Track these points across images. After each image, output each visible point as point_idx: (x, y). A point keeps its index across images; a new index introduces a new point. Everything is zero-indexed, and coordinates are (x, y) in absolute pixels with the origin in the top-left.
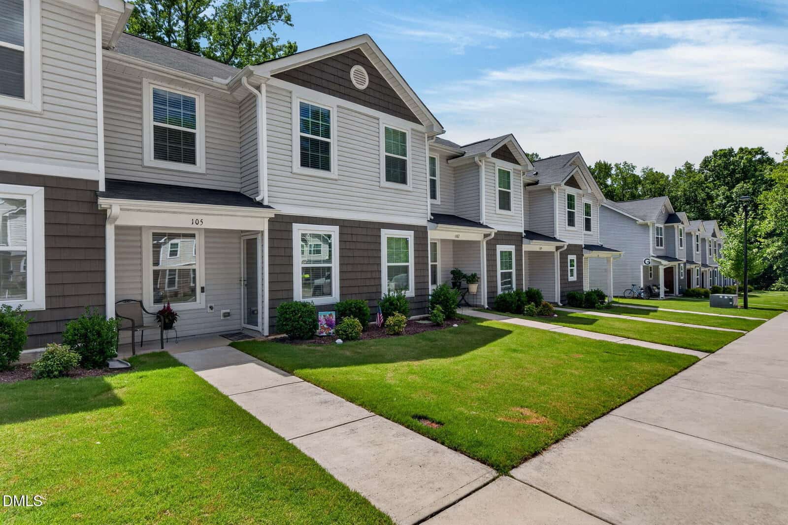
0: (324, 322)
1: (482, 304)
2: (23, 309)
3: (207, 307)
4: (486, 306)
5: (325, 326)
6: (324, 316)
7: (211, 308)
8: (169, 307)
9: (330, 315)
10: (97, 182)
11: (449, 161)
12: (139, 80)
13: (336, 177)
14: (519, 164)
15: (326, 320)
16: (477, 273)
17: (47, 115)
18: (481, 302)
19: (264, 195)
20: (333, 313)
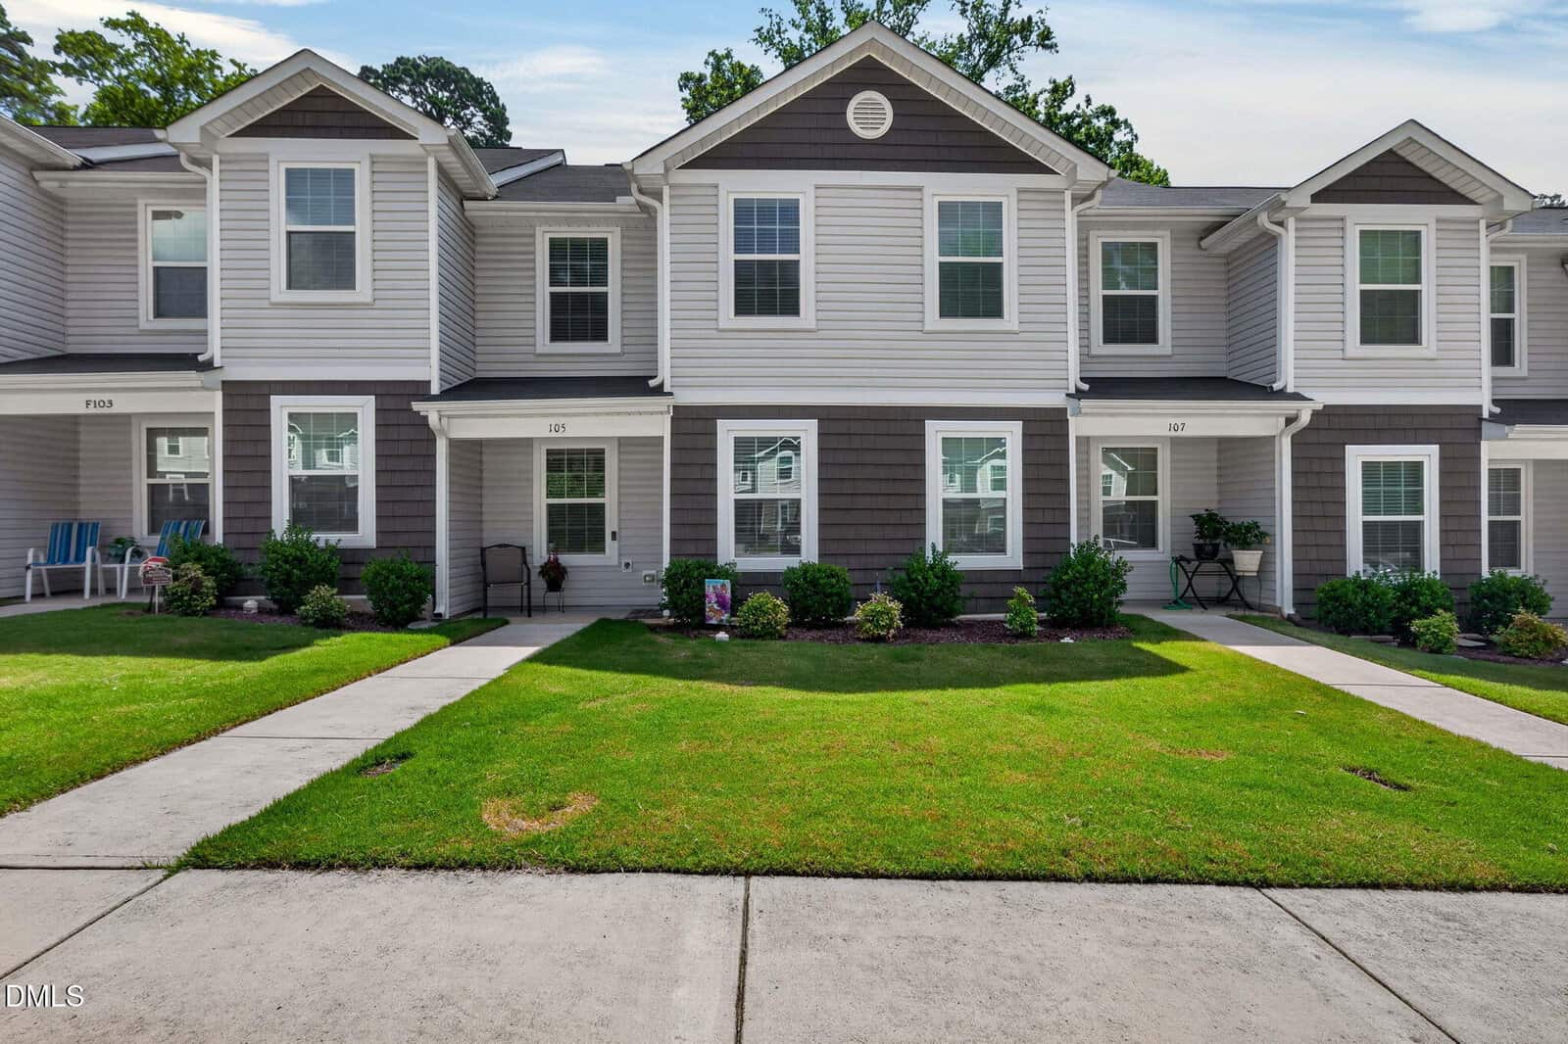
0: (714, 599)
1: (1278, 604)
2: (341, 545)
3: (620, 563)
4: (1289, 610)
5: (715, 606)
6: (714, 587)
7: (627, 565)
8: (556, 560)
9: (723, 586)
10: (429, 383)
11: (1203, 243)
12: (532, 232)
13: (813, 325)
14: (1472, 202)
15: (717, 596)
16: (1261, 521)
17: (378, 304)
18: (1274, 599)
19: (665, 374)
20: (728, 583)
